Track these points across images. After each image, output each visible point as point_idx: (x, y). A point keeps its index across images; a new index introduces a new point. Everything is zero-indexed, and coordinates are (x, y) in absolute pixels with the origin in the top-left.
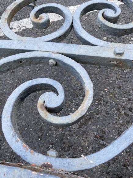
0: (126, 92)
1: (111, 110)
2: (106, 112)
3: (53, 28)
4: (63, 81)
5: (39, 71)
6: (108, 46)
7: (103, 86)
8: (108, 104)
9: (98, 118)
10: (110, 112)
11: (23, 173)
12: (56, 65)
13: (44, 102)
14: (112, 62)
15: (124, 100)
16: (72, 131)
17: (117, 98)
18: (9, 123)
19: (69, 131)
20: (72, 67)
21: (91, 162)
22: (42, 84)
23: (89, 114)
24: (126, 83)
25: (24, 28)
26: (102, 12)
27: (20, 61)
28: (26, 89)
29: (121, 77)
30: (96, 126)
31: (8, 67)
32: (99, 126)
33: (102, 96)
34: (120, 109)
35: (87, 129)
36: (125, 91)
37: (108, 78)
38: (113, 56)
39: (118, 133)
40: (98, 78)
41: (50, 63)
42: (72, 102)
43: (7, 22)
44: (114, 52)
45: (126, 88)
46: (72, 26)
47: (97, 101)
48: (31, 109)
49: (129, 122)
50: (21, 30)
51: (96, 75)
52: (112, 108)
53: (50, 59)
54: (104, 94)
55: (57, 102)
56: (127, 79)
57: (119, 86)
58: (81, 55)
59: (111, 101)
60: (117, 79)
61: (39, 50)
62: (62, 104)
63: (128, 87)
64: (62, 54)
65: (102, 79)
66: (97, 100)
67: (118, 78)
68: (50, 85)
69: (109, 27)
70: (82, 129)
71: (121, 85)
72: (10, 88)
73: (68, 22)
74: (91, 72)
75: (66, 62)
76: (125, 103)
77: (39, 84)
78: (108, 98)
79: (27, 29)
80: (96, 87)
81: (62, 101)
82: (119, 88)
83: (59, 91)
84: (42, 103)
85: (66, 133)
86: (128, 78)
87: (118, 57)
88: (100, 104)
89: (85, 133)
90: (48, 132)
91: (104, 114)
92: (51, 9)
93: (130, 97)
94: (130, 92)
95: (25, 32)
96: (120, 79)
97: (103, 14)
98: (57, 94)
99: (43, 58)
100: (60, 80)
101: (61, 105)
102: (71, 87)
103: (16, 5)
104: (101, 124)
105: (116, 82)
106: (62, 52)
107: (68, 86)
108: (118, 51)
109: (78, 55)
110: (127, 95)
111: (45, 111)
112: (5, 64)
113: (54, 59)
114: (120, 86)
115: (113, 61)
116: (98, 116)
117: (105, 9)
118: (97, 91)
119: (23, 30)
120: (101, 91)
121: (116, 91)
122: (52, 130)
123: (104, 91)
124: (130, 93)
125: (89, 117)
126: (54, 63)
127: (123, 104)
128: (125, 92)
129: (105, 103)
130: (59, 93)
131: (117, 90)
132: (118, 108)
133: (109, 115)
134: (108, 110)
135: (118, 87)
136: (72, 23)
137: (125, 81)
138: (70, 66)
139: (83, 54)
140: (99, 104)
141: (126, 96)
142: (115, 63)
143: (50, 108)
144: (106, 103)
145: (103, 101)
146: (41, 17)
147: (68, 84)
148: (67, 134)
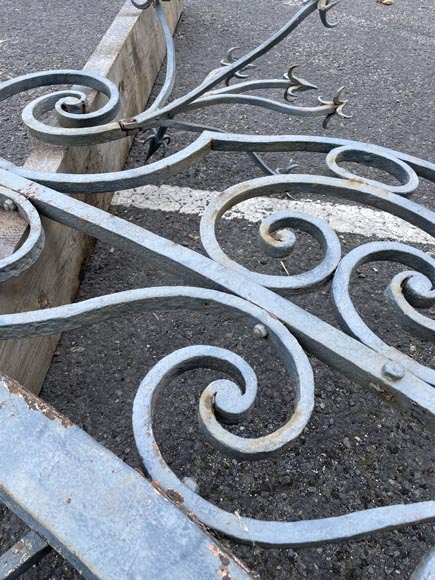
0: (404, 469)
1: (347, 492)
2: (334, 490)
3: (302, 242)
4: (268, 370)
5: (226, 323)
6: (379, 351)
7: (355, 427)
8: (347, 476)
9: (310, 494)
10: (342, 496)
11: (141, 483)
12: (266, 337)
13: (215, 395)
14: (372, 384)
15: (390, 484)
16: (237, 490)
17: (377, 472)
18: (148, 401)
19: (229, 485)
20: (291, 356)
21: (246, 529)
22: (225, 361)
23: (293, 474)
24: (414, 447)
25: (239, 216)
26: (405, 277)
27: (206, 302)
28: (195, 357)
29: (410, 428)
30: (295, 509)
31: (182, 303)
32: (301, 512)
33: (342, 449)
34: (371, 501)
35: (271, 503)
36: (403, 465)
37: (375, 414)
38: (377, 373)
39: (339, 553)
40: (353, 404)
41: (256, 331)
42: (266, 427)
43: (215, 218)
44: (384, 368)
45: (410, 461)
46: (331, 277)
47: (324, 455)
48: (172, 395)
49: (376, 542)
50: (230, 218)
51: (351, 393)
52: (352, 490)
53: (260, 322)
54: (348, 445)
55: (236, 406)
56: (423, 441)
57: (393, 446)
58: (318, 343)
59: (358, 472)
60: (398, 427)
61: (249, 298)
62: (244, 413)
63: (414, 460)
64: (285, 324)
65: (361, 411)
66: (326, 452)
67: (401, 426)
68: (238, 369)
69: (402, 312)
70: (259, 499)
71: (399, 446)
72: (152, 331)
73: (325, 267)
74: (343, 381)
75: (285, 343)
76: (389, 494)
77: (220, 360)
78: (353, 461)
79: (243, 219)
80: (339, 420)
81: (245, 408)
82: (393, 451)
83: (247, 388)
84: (211, 394)
85: (221, 487)
86: (427, 438)
87: (387, 381)
88: (328, 465)
89: (263, 511)
90: (186, 464)
91: (328, 491)
92: (306, 225)
93: (407, 485)
94: (416, 474)
95: (238, 225)
96: (403, 431)
97: (404, 282)
98: (243, 392)
99: (248, 316)
100: (263, 363)
101: (241, 414)
102: (280, 391)
103: (245, 190)
104: (309, 511)
105: (392, 434)
106: (287, 321)
107: (274, 386)
108: (389, 369)
109: (313, 340)
110: (405, 478)
111: (210, 411)
112: (180, 296)
113: (266, 327)
114: (397, 448)
115: (376, 384)
116: (310, 489)
117: (415, 273)
118: (335, 430)
119: (235, 220)
120: (346, 436)
121: (381, 453)
122: (195, 465)
123: (353, 441)
124: (413, 475)
125: (289, 481)
126: (264, 333)
127: (384, 493)
128: (401, 468)
129: (340, 468)
130: (247, 392)
131: (386, 453)
132: (366, 496)
133: (337, 501)
134: (341, 489)
135: (389, 448)
136: (334, 272)
137: (414, 443)
138: (289, 353)
139: (322, 342)
140: (325, 463)
141: (400, 479)
142: (378, 389)
143: (220, 409)
144: (345, 469)
145: (339, 462)
146: (281, 236)
147: (275, 381)
148: (222, 490)
